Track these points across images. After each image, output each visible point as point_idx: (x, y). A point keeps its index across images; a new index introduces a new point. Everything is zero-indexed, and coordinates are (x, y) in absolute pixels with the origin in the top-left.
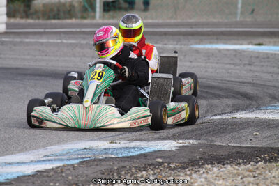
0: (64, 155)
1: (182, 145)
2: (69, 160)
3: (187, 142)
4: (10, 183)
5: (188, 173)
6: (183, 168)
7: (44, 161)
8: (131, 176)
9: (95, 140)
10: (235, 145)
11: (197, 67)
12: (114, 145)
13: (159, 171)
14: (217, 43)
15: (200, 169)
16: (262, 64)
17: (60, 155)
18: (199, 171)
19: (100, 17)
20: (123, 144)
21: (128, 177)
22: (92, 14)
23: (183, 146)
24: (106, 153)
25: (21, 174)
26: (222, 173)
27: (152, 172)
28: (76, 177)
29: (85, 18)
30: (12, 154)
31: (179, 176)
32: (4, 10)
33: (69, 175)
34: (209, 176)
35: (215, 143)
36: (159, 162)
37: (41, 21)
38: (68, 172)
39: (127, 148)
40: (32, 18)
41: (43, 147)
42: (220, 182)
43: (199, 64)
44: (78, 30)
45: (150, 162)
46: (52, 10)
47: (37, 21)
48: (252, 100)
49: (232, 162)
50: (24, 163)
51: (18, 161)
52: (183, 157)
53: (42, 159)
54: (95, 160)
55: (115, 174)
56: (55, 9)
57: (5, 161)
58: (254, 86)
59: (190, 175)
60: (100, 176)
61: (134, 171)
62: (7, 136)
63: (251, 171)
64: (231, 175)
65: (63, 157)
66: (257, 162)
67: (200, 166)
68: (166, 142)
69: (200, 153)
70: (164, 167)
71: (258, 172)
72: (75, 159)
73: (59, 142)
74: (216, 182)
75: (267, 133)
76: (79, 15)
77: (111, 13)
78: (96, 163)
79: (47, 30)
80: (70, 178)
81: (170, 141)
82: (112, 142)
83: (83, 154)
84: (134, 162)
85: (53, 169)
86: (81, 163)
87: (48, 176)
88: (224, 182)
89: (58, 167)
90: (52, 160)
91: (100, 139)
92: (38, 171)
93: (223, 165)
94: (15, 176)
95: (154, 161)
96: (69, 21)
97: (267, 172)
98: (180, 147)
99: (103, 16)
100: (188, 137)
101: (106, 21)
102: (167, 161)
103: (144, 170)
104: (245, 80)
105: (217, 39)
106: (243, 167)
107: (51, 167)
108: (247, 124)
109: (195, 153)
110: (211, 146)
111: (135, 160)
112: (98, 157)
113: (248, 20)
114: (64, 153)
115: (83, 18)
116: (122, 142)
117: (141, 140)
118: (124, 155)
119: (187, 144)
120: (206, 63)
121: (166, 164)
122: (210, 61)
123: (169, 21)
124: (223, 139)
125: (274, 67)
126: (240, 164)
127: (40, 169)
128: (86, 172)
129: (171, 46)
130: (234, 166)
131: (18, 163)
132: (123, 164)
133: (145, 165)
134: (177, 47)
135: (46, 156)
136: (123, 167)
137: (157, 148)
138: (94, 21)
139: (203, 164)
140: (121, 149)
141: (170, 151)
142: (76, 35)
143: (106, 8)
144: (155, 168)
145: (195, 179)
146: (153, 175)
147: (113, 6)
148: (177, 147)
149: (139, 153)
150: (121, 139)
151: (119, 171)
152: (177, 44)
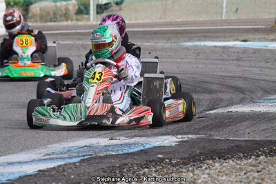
0: (65, 153)
1: (180, 140)
2: (70, 158)
3: (186, 138)
5: (190, 169)
6: (185, 164)
7: (45, 160)
8: (133, 173)
9: (95, 137)
10: (234, 139)
11: (189, 62)
12: (114, 142)
13: (161, 167)
14: (205, 41)
15: (202, 165)
16: (249, 59)
17: (61, 154)
18: (201, 167)
19: (94, 19)
20: (123, 140)
21: (130, 175)
22: (86, 16)
23: (182, 141)
24: (107, 150)
25: (23, 174)
26: (224, 169)
27: (154, 169)
28: (78, 175)
29: (80, 20)
30: (13, 153)
31: (181, 172)
34: (212, 172)
35: (214, 138)
36: (160, 158)
37: (39, 24)
38: (70, 171)
39: (127, 144)
41: (45, 145)
42: (224, 178)
44: (73, 31)
45: (151, 159)
46: (48, 13)
48: (244, 94)
49: (232, 157)
50: (26, 162)
51: (19, 160)
52: (183, 152)
53: (44, 157)
54: (96, 158)
55: (117, 172)
56: (52, 12)
57: (6, 161)
58: (245, 80)
59: (193, 171)
60: (102, 174)
61: (135, 168)
62: (9, 135)
63: (254, 166)
64: (234, 171)
65: (65, 156)
66: (258, 156)
67: (201, 162)
68: (165, 137)
69: (200, 147)
70: (166, 164)
71: (261, 167)
72: (77, 157)
73: (60, 140)
74: (220, 178)
75: (263, 126)
76: (74, 18)
78: (97, 161)
80: (72, 177)
81: (169, 136)
82: (111, 139)
83: (83, 152)
84: (135, 159)
85: (54, 168)
86: (82, 161)
87: (50, 176)
88: (228, 178)
89: (60, 166)
90: (53, 159)
91: (99, 136)
92: (40, 171)
93: (225, 159)
94: (16, 176)
96: (65, 23)
97: (270, 167)
98: (179, 142)
99: (97, 18)
100: (187, 131)
102: (168, 156)
103: (146, 168)
104: (236, 75)
105: (205, 37)
106: (245, 161)
107: (52, 166)
108: (243, 118)
109: (195, 147)
110: (210, 141)
111: (136, 157)
112: (99, 155)
113: (233, 18)
114: (65, 150)
115: (77, 20)
116: (122, 138)
117: (141, 136)
118: (125, 152)
120: (196, 59)
121: (167, 160)
122: (200, 57)
123: (158, 21)
124: (221, 133)
125: (261, 61)
126: (242, 159)
127: (42, 169)
128: (88, 170)
129: (161, 44)
130: (235, 161)
131: (20, 163)
132: (125, 162)
133: (147, 161)
134: (168, 45)
135: (47, 154)
136: (125, 164)
137: (157, 144)
138: (89, 23)
139: (204, 160)
140: (121, 145)
141: (170, 146)
142: (72, 37)
143: (99, 11)
144: (156, 164)
145: (198, 175)
146: (155, 171)
147: (106, 9)
148: (176, 142)
149: (139, 149)
150: (120, 135)
151: (121, 168)
152: (167, 42)
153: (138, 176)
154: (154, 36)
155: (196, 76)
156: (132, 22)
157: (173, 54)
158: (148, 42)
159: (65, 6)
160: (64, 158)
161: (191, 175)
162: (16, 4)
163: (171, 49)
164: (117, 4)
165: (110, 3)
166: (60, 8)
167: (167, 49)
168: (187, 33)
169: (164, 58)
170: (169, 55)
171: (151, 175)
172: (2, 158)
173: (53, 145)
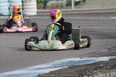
0: (62, 64)
1: (110, 58)
2: (64, 66)
3: (112, 57)
5: (114, 70)
6: (112, 68)
7: (53, 67)
8: (90, 73)
9: (74, 57)
11: (114, 26)
12: (82, 59)
13: (102, 70)
17: (60, 64)
19: (73, 8)
21: (89, 73)
22: (70, 7)
23: (111, 59)
24: (79, 63)
27: (99, 71)
29: (68, 9)
30: (40, 64)
31: (111, 72)
32: (36, 6)
36: (101, 66)
38: (63, 72)
39: (87, 60)
40: (47, 9)
41: (53, 61)
44: (65, 13)
45: (98, 66)
46: (54, 6)
47: (49, 10)
50: (45, 68)
51: (42, 67)
52: (111, 63)
53: (53, 66)
55: (84, 72)
56: (56, 5)
57: (37, 67)
60: (77, 73)
61: (91, 70)
62: (38, 57)
65: (61, 65)
68: (104, 57)
70: (104, 68)
72: (66, 66)
73: (60, 58)
76: (65, 8)
77: (77, 6)
78: (75, 67)
82: (81, 58)
83: (69, 64)
85: (57, 70)
86: (69, 67)
89: (59, 70)
90: (56, 67)
91: (76, 57)
92: (51, 72)
96: (61, 10)
98: (110, 59)
99: (75, 7)
100: (113, 55)
101: (76, 9)
102: (105, 65)
103: (96, 70)
107: (56, 70)
111: (91, 66)
112: (76, 65)
114: (62, 63)
115: (66, 8)
116: (85, 58)
117: (93, 57)
118: (87, 63)
119: (112, 58)
121: (105, 67)
123: (101, 8)
127: (52, 71)
128: (71, 71)
129: (102, 18)
131: (43, 68)
132: (87, 68)
133: (96, 67)
134: (105, 18)
136: (87, 69)
137: (100, 60)
138: (72, 10)
140: (85, 61)
141: (106, 61)
142: (64, 15)
143: (76, 4)
144: (100, 69)
147: (79, 3)
148: (108, 59)
149: (93, 62)
150: (85, 57)
151: (85, 70)
152: (104, 17)
153: (92, 74)
154: (99, 14)
156: (90, 9)
157: (107, 22)
158: (96, 17)
159: (61, 2)
160: (61, 66)
161: (115, 73)
162: (41, 2)
163: (106, 20)
164: (83, 1)
165: (80, 1)
166: (59, 4)
167: (105, 20)
168: (113, 13)
169: (103, 24)
170: (105, 23)
171: (98, 73)
172: (35, 66)
173: (56, 61)
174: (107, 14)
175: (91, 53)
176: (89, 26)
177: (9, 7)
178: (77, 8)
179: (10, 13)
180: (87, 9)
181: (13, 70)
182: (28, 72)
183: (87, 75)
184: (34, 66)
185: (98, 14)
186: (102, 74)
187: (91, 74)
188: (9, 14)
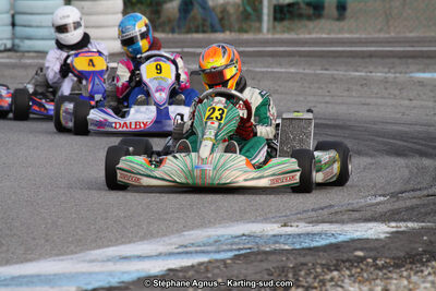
0: (210, 245)
1: (394, 230)
2: (218, 252)
3: (403, 226)
4: (127, 288)
5: (405, 274)
6: (397, 266)
7: (179, 253)
8: (315, 278)
9: (258, 222)
11: (422, 107)
12: (288, 230)
13: (359, 270)
15: (424, 268)
17: (204, 245)
18: (422, 271)
19: (268, 30)
20: (303, 228)
21: (310, 280)
22: (257, 25)
23: (397, 232)
24: (276, 243)
25: (143, 274)
27: (348, 273)
29: (246, 32)
30: (130, 242)
31: (391, 278)
33: (218, 276)
36: (356, 256)
37: (176, 36)
38: (216, 271)
39: (308, 234)
40: (163, 31)
41: (179, 231)
43: (423, 103)
45: (345, 257)
47: (170, 36)
50: (149, 257)
51: (139, 253)
52: (397, 249)
53: (180, 250)
54: (258, 253)
55: (290, 275)
57: (117, 253)
59: (408, 278)
60: (266, 277)
61: (319, 270)
62: (122, 215)
65: (209, 248)
67: (423, 264)
68: (370, 225)
69: (424, 242)
70: (367, 265)
72: (231, 250)
73: (203, 225)
76: (236, 27)
77: (286, 23)
78: (259, 257)
79: (186, 50)
80: (220, 280)
81: (375, 224)
82: (285, 225)
83: (239, 244)
84: (319, 257)
85: (193, 266)
86: (237, 257)
87: (185, 277)
89: (201, 264)
90: (191, 253)
91: (266, 220)
92: (170, 270)
94: (134, 276)
95: (351, 256)
96: (220, 36)
98: (392, 233)
99: (274, 28)
100: (406, 217)
101: (277, 36)
102: (372, 254)
103: (336, 270)
107: (190, 264)
109: (416, 242)
111: (321, 254)
112: (263, 248)
114: (211, 241)
115: (241, 30)
116: (302, 225)
117: (331, 222)
118: (305, 245)
119: (403, 229)
121: (370, 260)
123: (376, 35)
127: (173, 267)
128: (243, 271)
129: (379, 74)
131: (139, 257)
132: (302, 260)
133: (337, 260)
135: (182, 246)
136: (303, 264)
137: (357, 235)
138: (260, 36)
139: (428, 261)
140: (299, 235)
141: (377, 240)
143: (278, 16)
144: (352, 265)
145: (415, 283)
146: (349, 276)
147: (290, 12)
148: (387, 233)
149: (327, 242)
150: (299, 220)
151: (296, 270)
152: (389, 72)
153: (323, 283)
154: (367, 60)
155: (432, 129)
156: (333, 36)
157: (397, 92)
158: (357, 71)
160: (208, 252)
161: (405, 282)
163: (394, 83)
165: (297, 4)
167: (388, 82)
168: (422, 57)
169: (383, 98)
170: (390, 94)
171: (343, 281)
172: (111, 249)
173: (192, 232)
174: (400, 58)
175: (323, 205)
176: (327, 103)
177: (13, 16)
178: (284, 32)
179: (17, 41)
180: (324, 36)
181: (30, 260)
182: (84, 270)
183: (303, 286)
184: (108, 246)
185: (363, 58)
186: (357, 285)
187: (316, 285)
188: (13, 45)
